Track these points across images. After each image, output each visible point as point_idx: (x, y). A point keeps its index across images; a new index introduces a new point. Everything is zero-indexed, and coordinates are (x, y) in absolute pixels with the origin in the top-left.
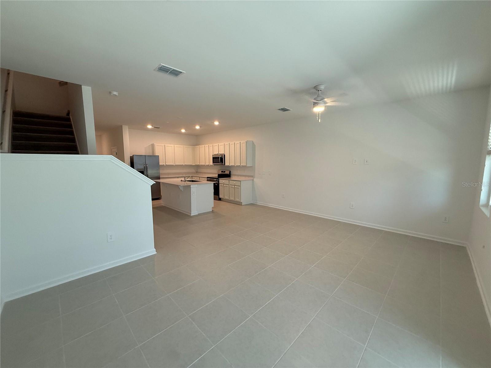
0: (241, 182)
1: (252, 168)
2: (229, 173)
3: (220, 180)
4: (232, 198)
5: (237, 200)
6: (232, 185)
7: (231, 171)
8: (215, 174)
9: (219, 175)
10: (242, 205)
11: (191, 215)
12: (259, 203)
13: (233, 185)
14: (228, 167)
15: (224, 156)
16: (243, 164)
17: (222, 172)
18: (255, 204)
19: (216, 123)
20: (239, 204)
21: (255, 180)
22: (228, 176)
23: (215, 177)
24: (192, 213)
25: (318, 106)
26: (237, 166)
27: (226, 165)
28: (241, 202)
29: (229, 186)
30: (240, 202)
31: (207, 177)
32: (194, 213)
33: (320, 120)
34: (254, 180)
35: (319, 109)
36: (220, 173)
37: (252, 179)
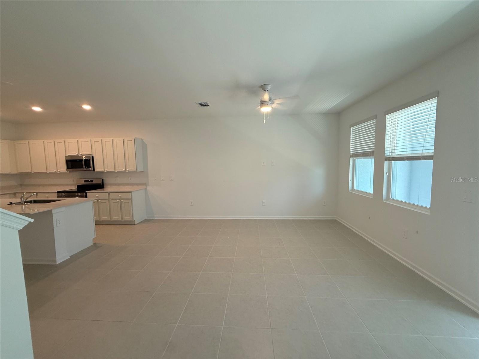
0: (133, 193)
1: (144, 173)
2: (101, 183)
3: (88, 193)
4: (115, 218)
5: (127, 218)
6: (116, 199)
7: (104, 179)
8: (71, 185)
9: (78, 186)
10: (135, 224)
11: (58, 263)
12: (157, 217)
13: (118, 199)
14: (102, 173)
15: (91, 157)
16: (132, 168)
17: (85, 181)
18: (152, 219)
19: (87, 107)
20: (131, 223)
21: (149, 188)
22: (100, 186)
23: (70, 191)
24: (57, 259)
25: (268, 106)
26: (119, 172)
27: (95, 170)
28: (134, 220)
29: (109, 201)
30: (131, 221)
31: (58, 192)
32: (62, 256)
33: (264, 121)
34: (147, 189)
35: (266, 110)
36: (82, 182)
37: (145, 187)
